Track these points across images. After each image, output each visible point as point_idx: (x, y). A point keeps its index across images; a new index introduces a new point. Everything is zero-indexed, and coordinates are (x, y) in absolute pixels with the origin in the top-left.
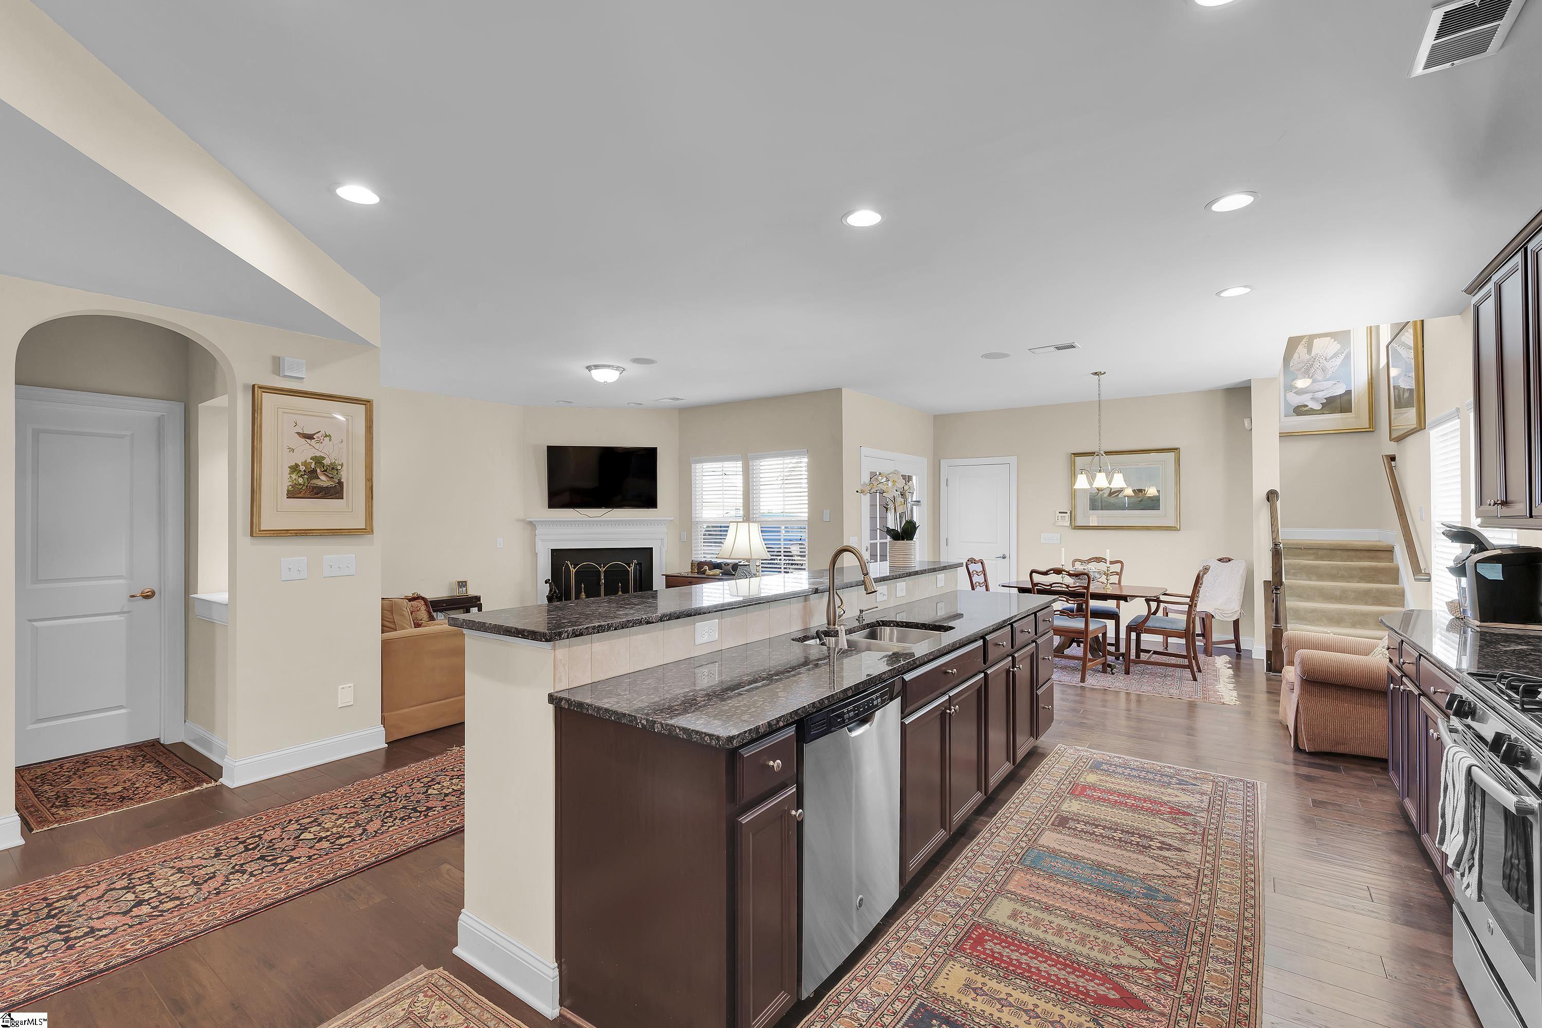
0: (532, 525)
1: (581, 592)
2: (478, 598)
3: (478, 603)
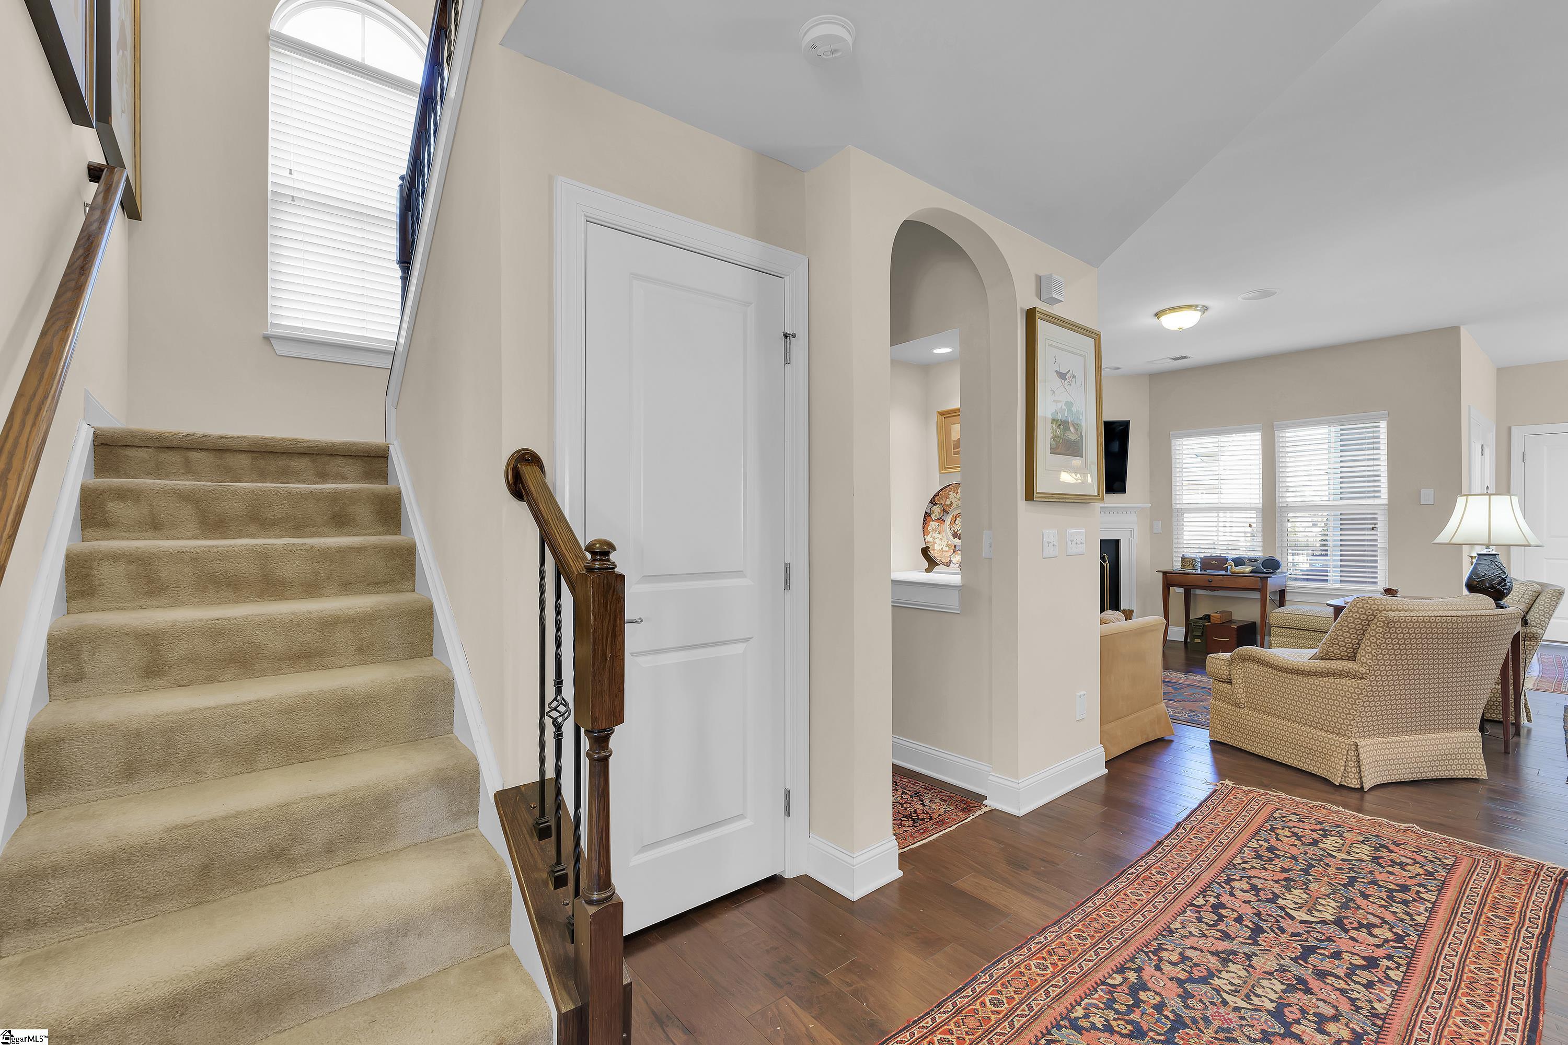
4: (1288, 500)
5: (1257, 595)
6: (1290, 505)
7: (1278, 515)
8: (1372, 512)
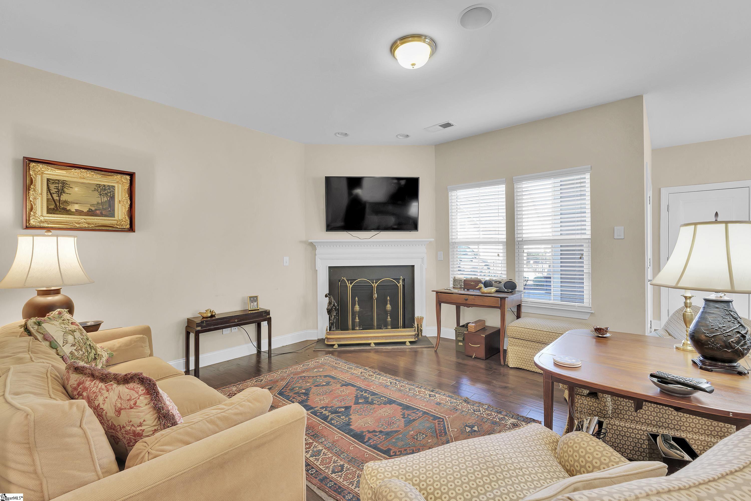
0: (312, 246)
1: (355, 305)
2: (268, 313)
3: (268, 316)
4: (524, 236)
5: (498, 312)
6: (524, 239)
7: (516, 247)
8: (580, 244)
